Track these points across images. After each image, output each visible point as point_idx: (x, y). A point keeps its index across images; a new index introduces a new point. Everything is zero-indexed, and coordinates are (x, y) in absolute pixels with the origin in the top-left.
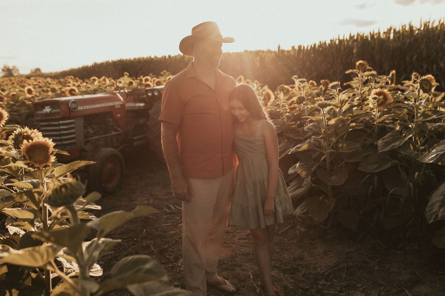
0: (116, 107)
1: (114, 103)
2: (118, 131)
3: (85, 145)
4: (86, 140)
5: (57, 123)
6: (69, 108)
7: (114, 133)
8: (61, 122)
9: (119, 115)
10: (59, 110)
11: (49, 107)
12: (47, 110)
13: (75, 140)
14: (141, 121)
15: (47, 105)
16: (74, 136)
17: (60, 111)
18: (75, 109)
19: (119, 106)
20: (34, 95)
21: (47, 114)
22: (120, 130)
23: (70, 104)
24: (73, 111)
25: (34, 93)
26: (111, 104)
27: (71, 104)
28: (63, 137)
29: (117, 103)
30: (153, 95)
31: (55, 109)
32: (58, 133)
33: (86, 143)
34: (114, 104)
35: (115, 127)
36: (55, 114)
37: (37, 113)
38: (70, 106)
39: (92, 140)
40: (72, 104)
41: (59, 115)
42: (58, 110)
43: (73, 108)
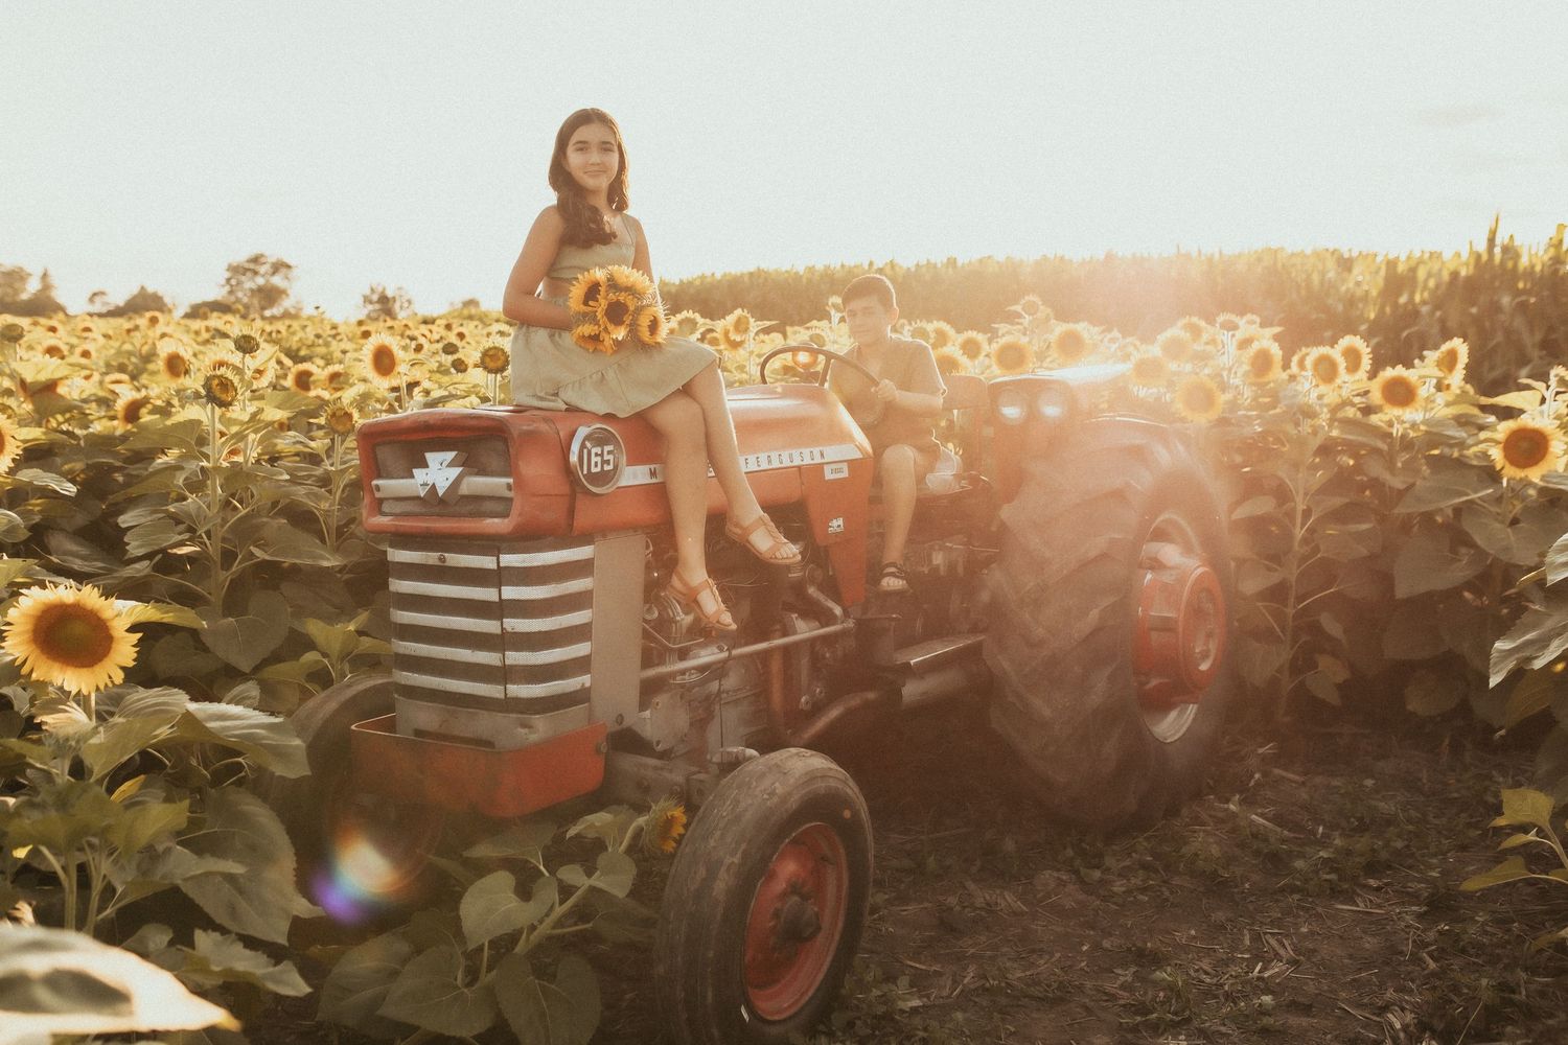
0: (829, 475)
1: (816, 451)
2: (825, 617)
3: (643, 706)
4: (651, 672)
5: (487, 562)
6: (568, 471)
7: (804, 630)
8: (509, 560)
9: (837, 524)
10: (511, 481)
11: (450, 455)
12: (439, 472)
13: (585, 680)
14: (938, 559)
15: (441, 445)
16: (581, 649)
17: (509, 487)
18: (604, 478)
19: (840, 471)
20: (402, 382)
21: (433, 502)
22: (838, 611)
23: (575, 447)
24: (588, 493)
25: (402, 368)
26: (803, 456)
27: (583, 446)
28: (515, 658)
29: (833, 453)
30: (1032, 415)
31: (483, 472)
32: (489, 626)
33: (649, 690)
34: (818, 460)
35: (812, 590)
36: (476, 504)
37: (378, 488)
38: (574, 458)
39: (683, 672)
40: (588, 444)
41: (505, 515)
42: (495, 484)
43: (592, 478)
